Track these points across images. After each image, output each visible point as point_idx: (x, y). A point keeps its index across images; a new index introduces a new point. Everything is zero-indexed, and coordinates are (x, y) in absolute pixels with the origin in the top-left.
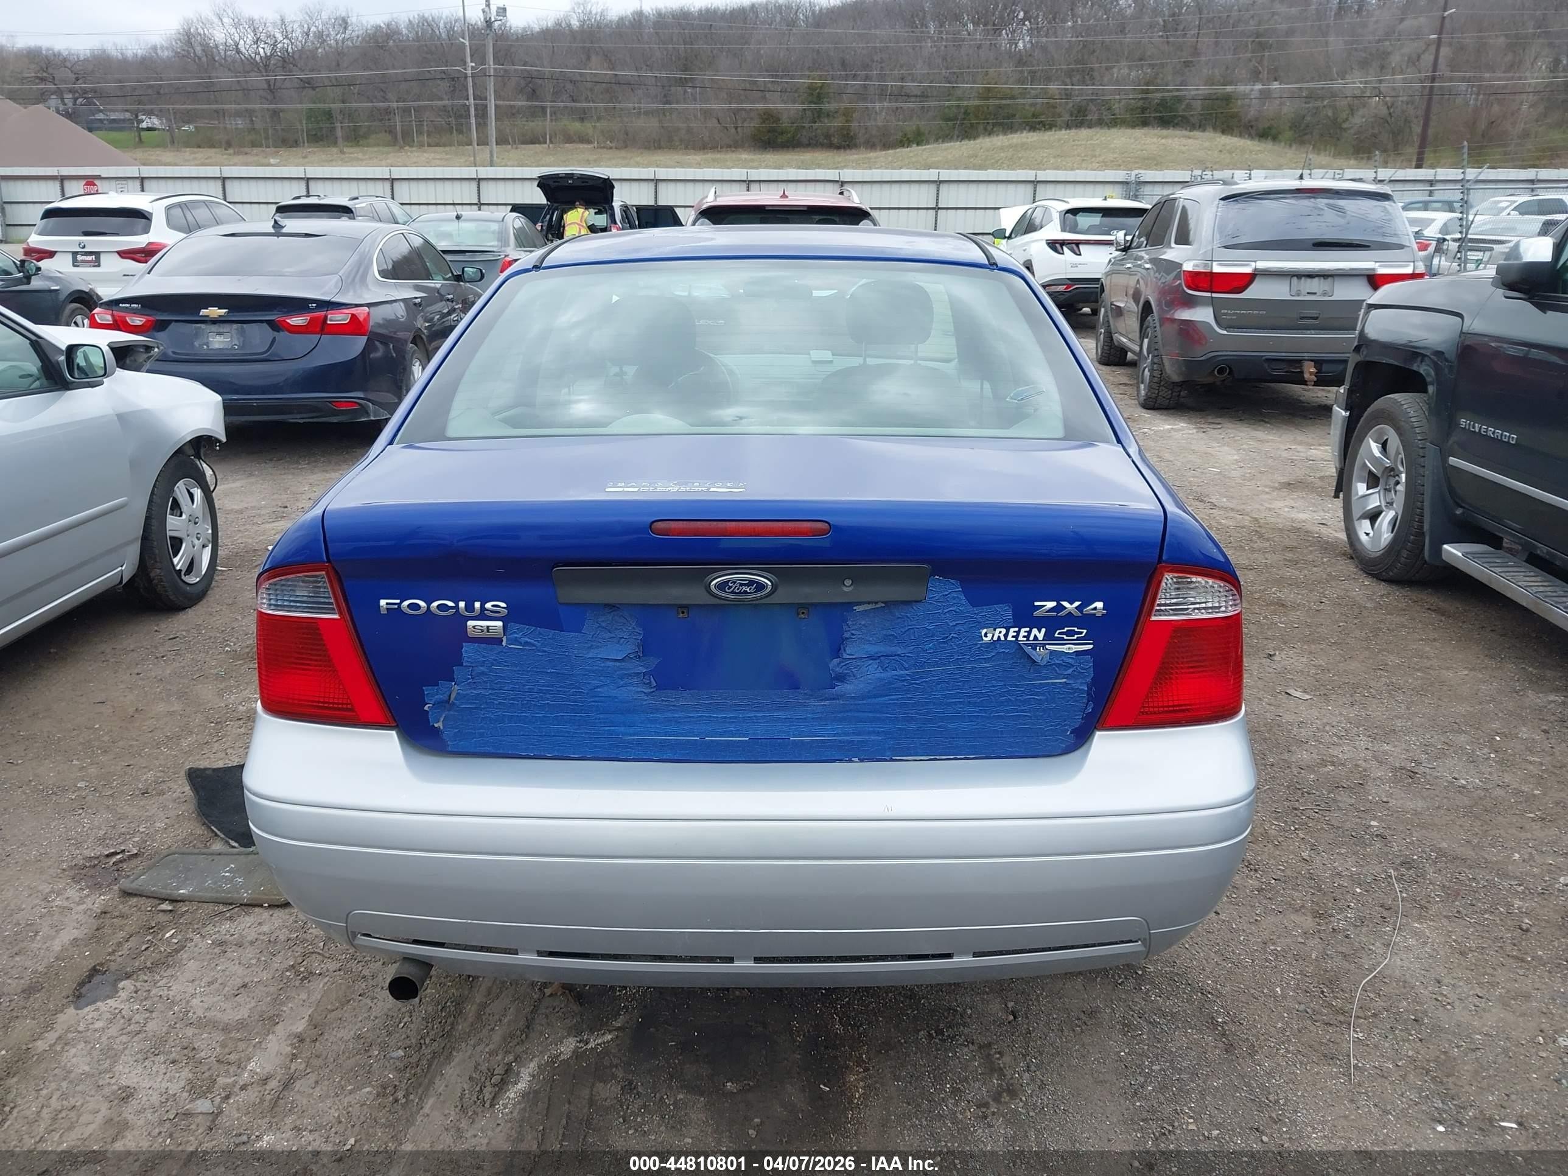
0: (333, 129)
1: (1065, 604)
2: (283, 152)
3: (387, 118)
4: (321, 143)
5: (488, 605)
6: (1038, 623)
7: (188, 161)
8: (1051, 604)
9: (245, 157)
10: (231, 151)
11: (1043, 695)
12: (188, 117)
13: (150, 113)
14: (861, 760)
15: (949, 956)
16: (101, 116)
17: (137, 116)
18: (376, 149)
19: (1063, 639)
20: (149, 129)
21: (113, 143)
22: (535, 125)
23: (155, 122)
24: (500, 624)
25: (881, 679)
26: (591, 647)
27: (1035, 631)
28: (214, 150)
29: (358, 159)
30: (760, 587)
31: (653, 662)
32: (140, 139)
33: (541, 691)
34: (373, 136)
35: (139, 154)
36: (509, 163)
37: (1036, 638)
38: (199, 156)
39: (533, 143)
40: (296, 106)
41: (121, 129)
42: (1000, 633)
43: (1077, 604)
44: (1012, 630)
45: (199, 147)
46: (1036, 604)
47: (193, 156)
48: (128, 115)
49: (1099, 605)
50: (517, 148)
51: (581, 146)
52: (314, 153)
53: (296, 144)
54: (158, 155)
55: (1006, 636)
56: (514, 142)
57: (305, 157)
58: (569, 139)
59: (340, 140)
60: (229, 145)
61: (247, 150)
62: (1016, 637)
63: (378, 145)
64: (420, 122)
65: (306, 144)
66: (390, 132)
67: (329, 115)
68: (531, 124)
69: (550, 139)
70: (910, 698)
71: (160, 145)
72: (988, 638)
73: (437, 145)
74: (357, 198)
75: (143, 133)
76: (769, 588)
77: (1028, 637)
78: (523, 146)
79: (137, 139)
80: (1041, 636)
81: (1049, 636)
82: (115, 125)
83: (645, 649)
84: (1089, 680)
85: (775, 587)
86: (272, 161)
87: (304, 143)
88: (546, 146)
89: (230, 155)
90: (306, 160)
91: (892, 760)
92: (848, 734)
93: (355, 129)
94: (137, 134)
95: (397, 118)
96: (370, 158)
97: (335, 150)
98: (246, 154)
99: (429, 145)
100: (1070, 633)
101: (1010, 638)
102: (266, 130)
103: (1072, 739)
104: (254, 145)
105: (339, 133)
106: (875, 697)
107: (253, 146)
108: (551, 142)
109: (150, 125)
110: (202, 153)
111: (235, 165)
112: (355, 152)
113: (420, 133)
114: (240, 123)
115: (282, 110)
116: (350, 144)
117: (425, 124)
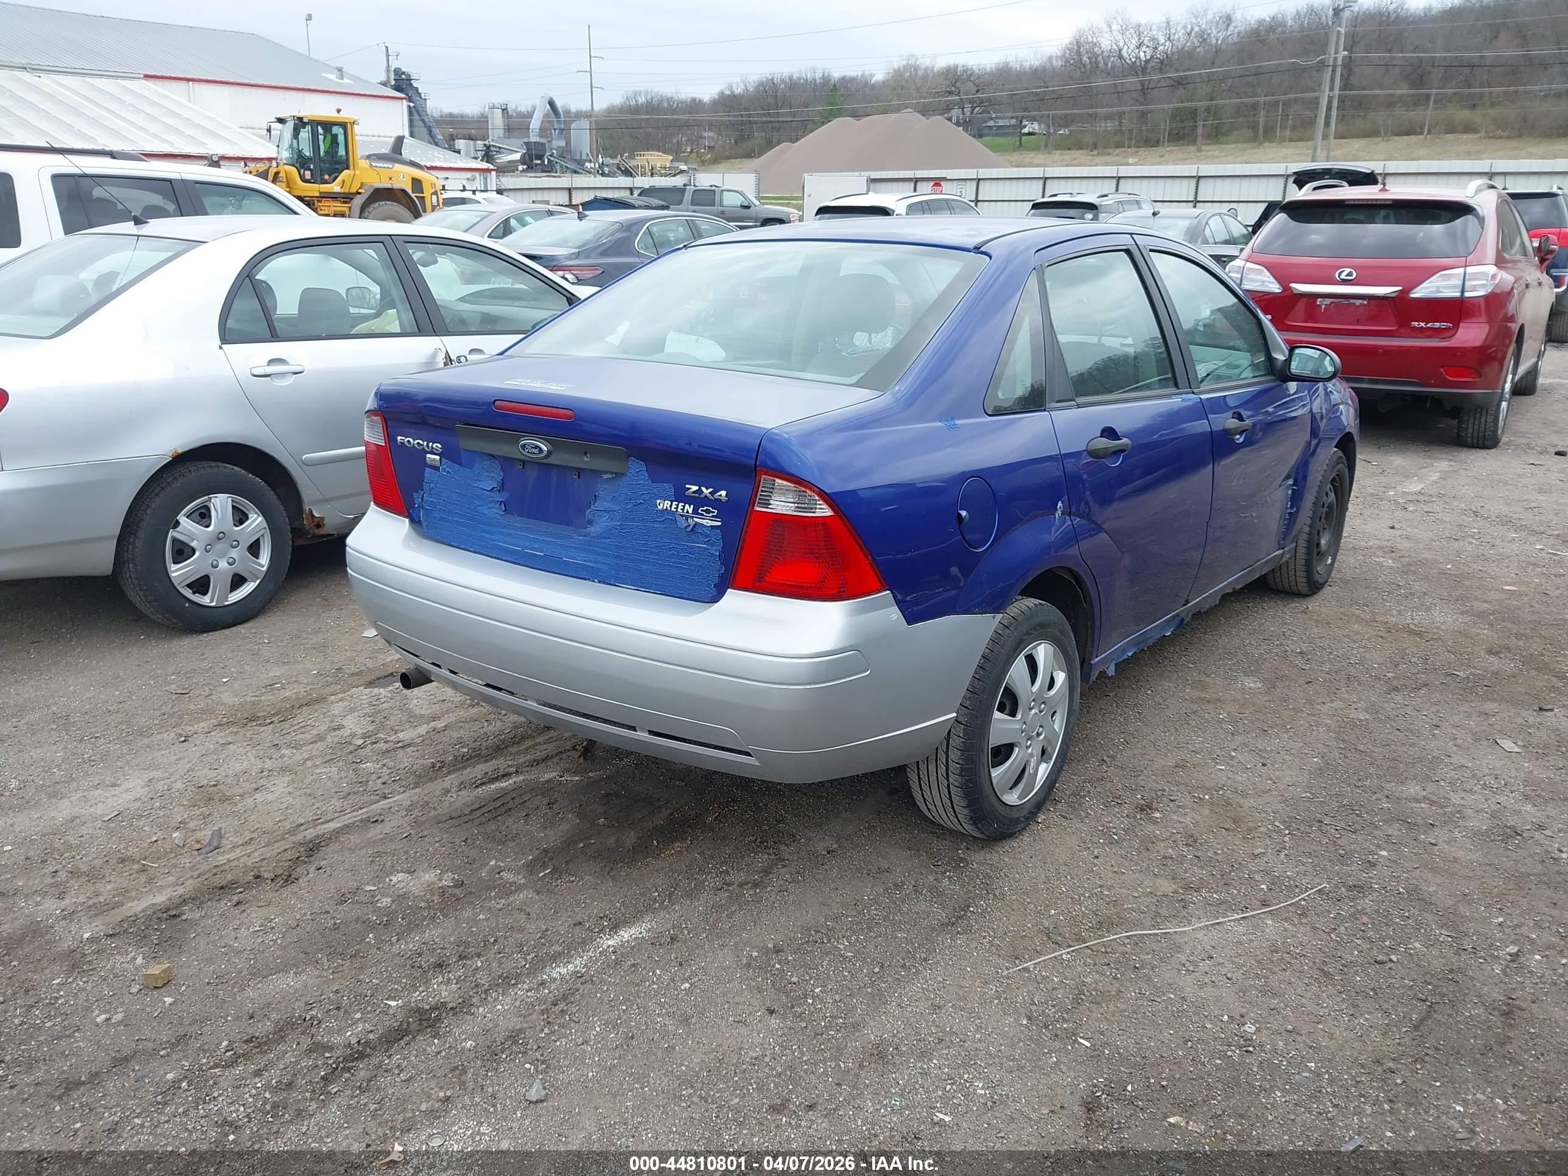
0: (1195, 128)
1: (703, 489)
2: (1142, 151)
3: (1252, 113)
4: (1182, 142)
5: (434, 446)
6: (688, 500)
7: (1056, 162)
8: (695, 488)
9: (1107, 157)
10: (1095, 152)
11: (693, 554)
12: (1065, 121)
13: (1032, 119)
14: (600, 582)
15: (634, 729)
16: (991, 123)
17: (1021, 122)
18: (1233, 146)
19: (703, 515)
20: (1030, 134)
21: (995, 149)
22: (1415, 115)
23: (1035, 127)
24: (438, 458)
25: (607, 526)
26: (477, 480)
27: (687, 506)
28: (1081, 152)
29: (1213, 157)
30: (541, 450)
31: (505, 495)
32: (1021, 143)
33: (454, 504)
34: (1235, 133)
35: (1016, 157)
36: (1374, 157)
37: (688, 512)
38: (1065, 157)
39: (1408, 134)
40: (1164, 106)
41: (1005, 135)
42: (667, 504)
43: (711, 490)
44: (674, 503)
45: (1069, 149)
46: (687, 486)
47: (1060, 158)
48: (1013, 122)
49: (724, 493)
50: (1388, 140)
51: (1465, 136)
52: (1172, 151)
53: (1157, 143)
54: (1032, 158)
55: (671, 506)
56: (1386, 134)
57: (1162, 156)
58: (1451, 129)
59: (1199, 139)
60: (1095, 146)
61: (1111, 151)
62: (677, 508)
63: (1237, 142)
64: (1285, 117)
65: (1166, 144)
66: (1253, 128)
67: (1194, 113)
68: (1412, 114)
69: (1429, 130)
70: (621, 543)
71: (1036, 149)
72: (660, 507)
73: (1300, 140)
74: (1106, 196)
75: (1024, 138)
76: (545, 453)
77: (683, 510)
78: (1396, 138)
79: (1018, 143)
80: (690, 511)
81: (695, 511)
82: (1001, 131)
83: (502, 487)
84: (720, 548)
85: (549, 453)
86: (1131, 161)
87: (1163, 142)
88: (1422, 137)
89: (1094, 156)
90: (1162, 159)
91: (615, 585)
92: (591, 561)
93: (1217, 127)
94: (1018, 138)
95: (1262, 113)
96: (1226, 156)
97: (1192, 148)
98: (1109, 154)
99: (1291, 140)
100: (708, 511)
101: (673, 509)
102: (1131, 131)
103: (714, 592)
104: (1118, 145)
105: (1200, 131)
106: (605, 538)
107: (1117, 147)
108: (1429, 133)
109: (1031, 130)
110: (1068, 155)
111: (1097, 165)
112: (1214, 150)
113: (1283, 127)
114: (1110, 125)
115: (1150, 112)
116: (1209, 142)
117: (1290, 117)
